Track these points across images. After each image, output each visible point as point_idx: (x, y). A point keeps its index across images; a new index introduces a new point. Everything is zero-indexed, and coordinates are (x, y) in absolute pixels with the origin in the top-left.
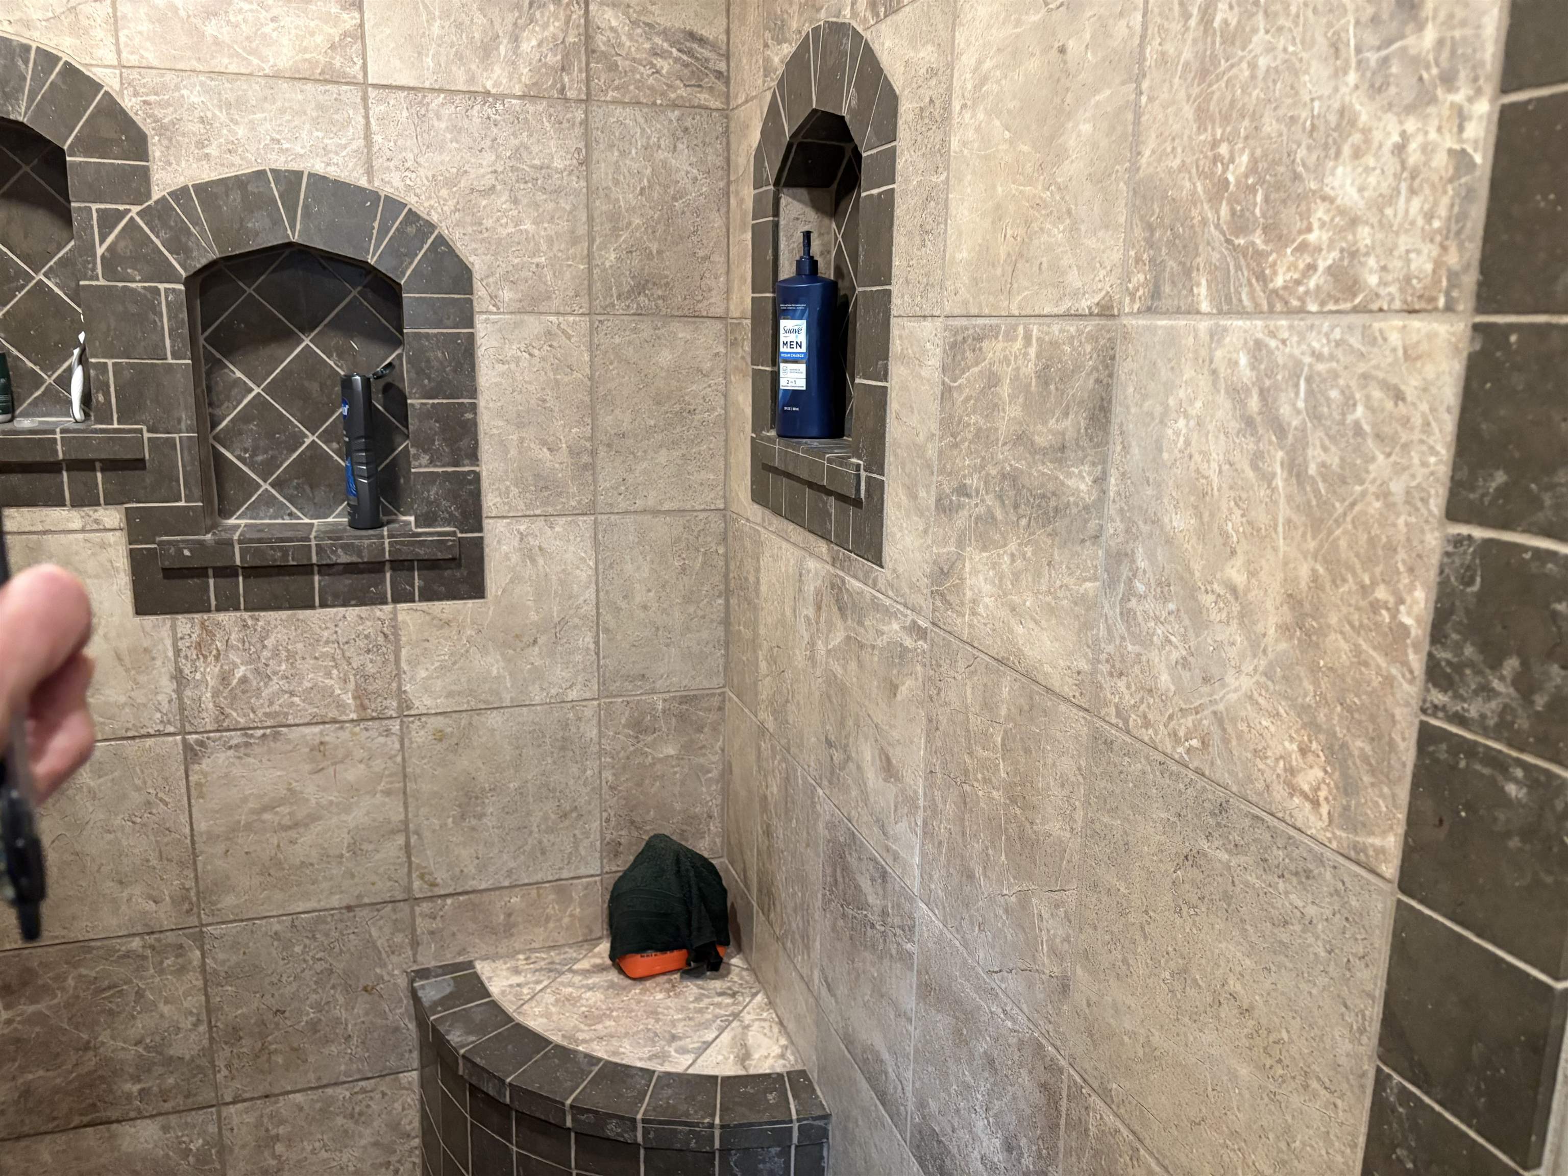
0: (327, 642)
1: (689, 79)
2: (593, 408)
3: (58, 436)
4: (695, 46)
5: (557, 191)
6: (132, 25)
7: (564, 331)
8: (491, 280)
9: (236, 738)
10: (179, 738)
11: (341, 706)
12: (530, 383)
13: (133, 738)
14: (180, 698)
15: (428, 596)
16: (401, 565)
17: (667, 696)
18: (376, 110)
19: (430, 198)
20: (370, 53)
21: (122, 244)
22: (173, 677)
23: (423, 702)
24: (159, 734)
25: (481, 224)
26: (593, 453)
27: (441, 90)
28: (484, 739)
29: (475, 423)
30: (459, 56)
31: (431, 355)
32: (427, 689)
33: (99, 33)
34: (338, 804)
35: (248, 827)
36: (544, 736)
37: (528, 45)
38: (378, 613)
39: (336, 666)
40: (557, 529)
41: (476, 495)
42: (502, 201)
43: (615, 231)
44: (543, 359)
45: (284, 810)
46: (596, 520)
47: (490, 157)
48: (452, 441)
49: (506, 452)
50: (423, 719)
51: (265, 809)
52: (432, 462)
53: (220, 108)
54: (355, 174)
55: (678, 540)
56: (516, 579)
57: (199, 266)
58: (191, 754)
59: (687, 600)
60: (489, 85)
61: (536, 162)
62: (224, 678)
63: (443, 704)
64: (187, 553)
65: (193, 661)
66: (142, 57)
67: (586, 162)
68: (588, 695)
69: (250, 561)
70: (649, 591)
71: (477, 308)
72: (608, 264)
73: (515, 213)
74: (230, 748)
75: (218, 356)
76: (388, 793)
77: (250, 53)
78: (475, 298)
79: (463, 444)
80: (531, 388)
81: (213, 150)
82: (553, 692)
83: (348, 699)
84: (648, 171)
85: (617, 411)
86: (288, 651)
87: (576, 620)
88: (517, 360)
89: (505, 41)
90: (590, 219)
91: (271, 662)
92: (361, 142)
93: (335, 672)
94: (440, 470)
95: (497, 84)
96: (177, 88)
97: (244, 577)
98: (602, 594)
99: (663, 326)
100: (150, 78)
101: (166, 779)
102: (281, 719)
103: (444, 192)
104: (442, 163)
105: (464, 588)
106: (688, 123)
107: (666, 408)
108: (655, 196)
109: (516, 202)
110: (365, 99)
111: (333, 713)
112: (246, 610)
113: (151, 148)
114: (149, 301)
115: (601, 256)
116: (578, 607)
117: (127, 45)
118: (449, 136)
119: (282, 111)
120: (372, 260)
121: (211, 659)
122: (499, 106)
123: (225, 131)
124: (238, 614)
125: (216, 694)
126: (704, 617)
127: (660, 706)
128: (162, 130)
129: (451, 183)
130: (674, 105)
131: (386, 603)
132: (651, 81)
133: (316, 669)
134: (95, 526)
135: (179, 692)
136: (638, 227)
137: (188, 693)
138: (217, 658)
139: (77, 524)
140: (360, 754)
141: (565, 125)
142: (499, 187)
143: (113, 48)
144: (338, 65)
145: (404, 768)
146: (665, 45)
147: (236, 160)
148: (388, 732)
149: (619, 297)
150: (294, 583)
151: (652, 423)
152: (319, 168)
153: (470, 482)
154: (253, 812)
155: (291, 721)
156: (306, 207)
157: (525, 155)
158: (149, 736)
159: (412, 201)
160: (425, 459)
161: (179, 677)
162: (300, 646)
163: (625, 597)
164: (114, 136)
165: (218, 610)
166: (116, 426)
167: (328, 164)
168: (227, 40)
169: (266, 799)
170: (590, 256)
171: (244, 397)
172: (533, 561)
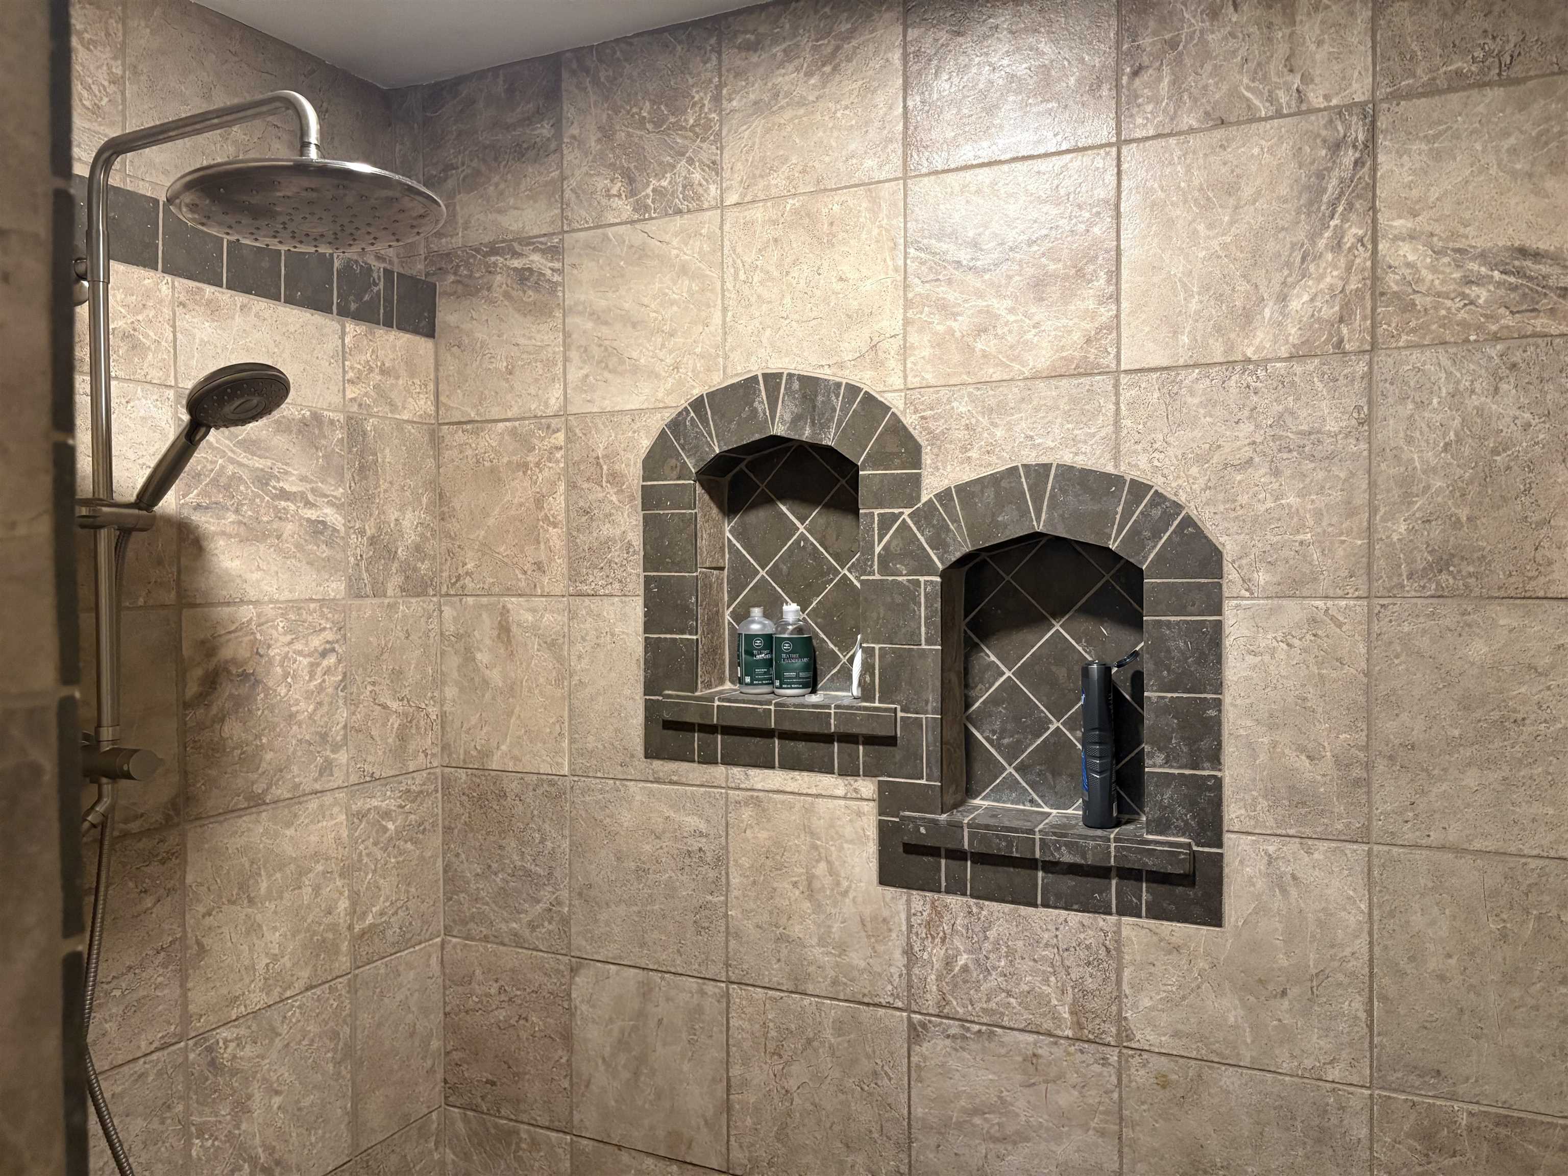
0: (1047, 945)
1: (1520, 303)
2: (1369, 712)
3: (832, 711)
4: (1529, 263)
5: (1330, 457)
6: (916, 353)
7: (1332, 618)
8: (1244, 562)
9: (955, 1028)
10: (905, 1014)
11: (1056, 1018)
12: (1287, 678)
13: (868, 1004)
14: (909, 975)
15: (1157, 913)
16: (1128, 874)
17: (1475, 1108)
18: (1127, 395)
19: (1178, 477)
20: (1124, 340)
21: (894, 543)
22: (905, 952)
23: (1145, 1036)
24: (888, 1006)
25: (1235, 501)
26: (1368, 766)
27: (1195, 365)
28: (1216, 1100)
29: (1218, 722)
30: (1218, 329)
31: (1171, 644)
32: (1151, 1023)
33: (892, 363)
34: (1048, 1129)
35: (959, 1126)
36: (1294, 1118)
37: (1298, 303)
38: (1101, 923)
39: (1054, 973)
40: (1316, 856)
41: (1217, 804)
42: (1260, 474)
43: (1407, 498)
44: (1304, 650)
45: (994, 1118)
46: (1370, 853)
47: (1247, 428)
48: (1192, 741)
49: (1255, 757)
50: (1145, 1056)
51: (976, 1111)
52: (1167, 762)
53: (983, 413)
54: (1102, 461)
55: (1495, 893)
56: (1261, 909)
57: (954, 559)
58: (915, 1033)
59: (1509, 979)
60: (1250, 352)
61: (1305, 427)
62: (948, 963)
63: (1167, 1043)
64: (923, 830)
65: (923, 939)
66: (923, 378)
67: (1368, 421)
68: (1355, 1079)
69: (979, 848)
70: (1449, 956)
71: (1226, 593)
72: (1395, 537)
73: (1275, 486)
74: (948, 1036)
75: (976, 640)
76: (1102, 1133)
77: (1012, 360)
78: (1224, 582)
79: (1204, 744)
80: (1289, 683)
81: (974, 454)
82: (1308, 1063)
83: (1065, 1013)
84: (1457, 422)
85: (1404, 716)
86: (1008, 946)
87: (1340, 977)
88: (1273, 652)
89: (1271, 304)
90: (1372, 485)
91: (991, 956)
92: (1110, 429)
93: (1053, 979)
94: (1176, 772)
95: (1258, 349)
96: (949, 401)
97: (972, 862)
98: (1376, 949)
99: (1475, 610)
100: (929, 396)
101: (892, 1054)
102: (996, 1018)
103: (1194, 470)
104: (1193, 440)
105: (1197, 911)
106: (1517, 357)
107: (1479, 714)
108: (1467, 451)
109: (1276, 473)
110: (1116, 386)
111: (1048, 1025)
112: (972, 896)
113: (924, 457)
114: (910, 593)
115: (1386, 528)
116: (1343, 960)
117: (912, 370)
118: (1202, 411)
119: (1037, 410)
120: (1113, 546)
121: (938, 940)
122: (1261, 373)
123: (986, 435)
124: (965, 899)
125: (940, 978)
126: (1536, 1008)
127: (1464, 1119)
128: (935, 439)
129: (1202, 460)
130: (1496, 338)
131: (1110, 914)
132: (1462, 315)
133: (1034, 972)
134: (854, 795)
135: (909, 967)
136: (1439, 491)
137: (916, 971)
138: (943, 940)
139: (840, 792)
140: (1073, 1078)
141: (1342, 381)
142: (1257, 460)
143: (901, 375)
144: (1092, 358)
145: (1121, 1109)
146: (1483, 270)
147: (994, 459)
148: (1105, 1062)
149: (1410, 576)
150: (1018, 875)
151: (1456, 733)
152: (1067, 458)
153: (1210, 789)
154: (964, 1110)
155: (1006, 1023)
156: (1053, 497)
157: (1289, 420)
158: (879, 1005)
159: (1158, 483)
160: (1160, 758)
161: (909, 952)
162: (1020, 944)
163: (1412, 959)
164: (895, 450)
165: (948, 892)
166: (877, 704)
167: (1076, 454)
168: (993, 351)
169: (977, 1101)
170: (1370, 529)
171: (996, 680)
172: (1284, 892)
